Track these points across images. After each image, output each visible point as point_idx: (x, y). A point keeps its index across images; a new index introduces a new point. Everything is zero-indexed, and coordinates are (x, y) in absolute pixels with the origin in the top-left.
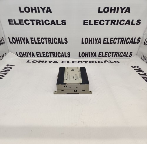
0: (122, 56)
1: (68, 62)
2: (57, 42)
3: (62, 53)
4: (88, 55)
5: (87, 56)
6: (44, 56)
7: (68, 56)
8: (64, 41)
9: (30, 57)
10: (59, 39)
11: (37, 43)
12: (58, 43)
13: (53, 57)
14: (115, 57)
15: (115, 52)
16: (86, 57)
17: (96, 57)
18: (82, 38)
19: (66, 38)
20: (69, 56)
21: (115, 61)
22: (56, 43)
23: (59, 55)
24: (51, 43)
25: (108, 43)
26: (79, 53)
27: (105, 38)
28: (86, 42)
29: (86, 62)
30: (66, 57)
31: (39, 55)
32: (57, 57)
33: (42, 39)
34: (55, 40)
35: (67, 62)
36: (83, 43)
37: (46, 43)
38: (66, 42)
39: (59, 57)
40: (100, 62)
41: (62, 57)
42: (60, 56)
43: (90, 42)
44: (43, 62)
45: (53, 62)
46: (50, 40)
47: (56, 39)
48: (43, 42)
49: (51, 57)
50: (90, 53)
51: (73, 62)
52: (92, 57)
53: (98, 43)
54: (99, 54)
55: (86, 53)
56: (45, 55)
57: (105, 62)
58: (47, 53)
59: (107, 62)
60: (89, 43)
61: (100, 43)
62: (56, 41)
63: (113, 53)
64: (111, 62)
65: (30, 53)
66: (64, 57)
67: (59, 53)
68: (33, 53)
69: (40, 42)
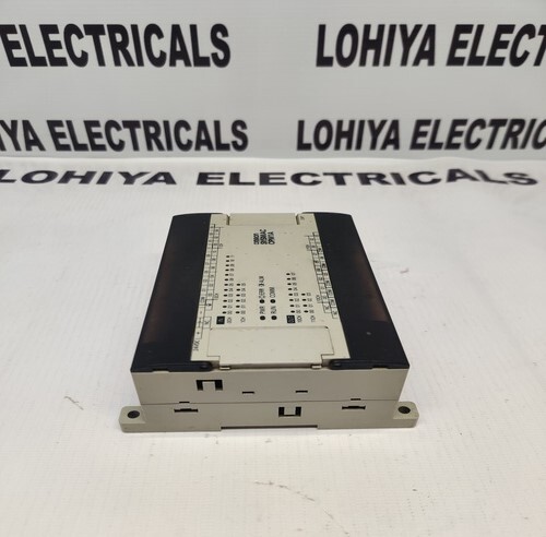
1: (235, 179)
2: (163, 54)
3: (202, 125)
4: (349, 135)
5: (344, 142)
6: (98, 141)
7: (235, 143)
8: (207, 48)
9: (17, 148)
10: (176, 30)
11: (38, 62)
12: (173, 64)
13: (150, 147)
14: (504, 146)
15: (510, 116)
16: (337, 147)
17: (397, 147)
18: (322, 29)
19: (219, 29)
20: (240, 142)
21: (509, 175)
22: (158, 62)
23: (185, 135)
24: (130, 63)
25: (475, 60)
26: (301, 124)
27: (462, 29)
28: (346, 52)
29: (340, 179)
30: (225, 147)
31: (63, 135)
32: (170, 147)
33: (74, 37)
34: (154, 37)
35: (226, 179)
36: (323, 61)
37: (101, 62)
38: (221, 55)
39: (185, 147)
40: (422, 178)
41: (198, 148)
42: (190, 142)
43: (371, 54)
44: (86, 179)
45: (146, 178)
46: (119, 37)
47: (160, 35)
48: (78, 54)
49: (136, 147)
50: (362, 123)
51: (265, 179)
52: (373, 146)
53: (416, 63)
54: (417, 134)
55: (340, 123)
56: (98, 136)
57: (453, 176)
58: (111, 124)
59: (466, 176)
60: (363, 62)
61: (431, 63)
62: (161, 45)
63: (497, 123)
64: (486, 178)
65: (9, 125)
66: (215, 152)
67: (182, 124)
68: (27, 125)
69: (60, 53)
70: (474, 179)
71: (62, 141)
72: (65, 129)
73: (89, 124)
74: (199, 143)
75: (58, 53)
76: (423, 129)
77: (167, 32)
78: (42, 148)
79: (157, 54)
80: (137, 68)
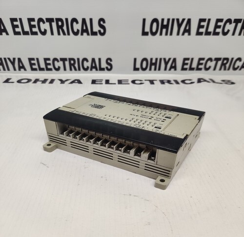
0: (238, 67)
1: (107, 82)
2: (78, 30)
3: (93, 60)
4: (155, 64)
5: (153, 67)
6: (49, 67)
7: (107, 68)
8: (96, 28)
9: (15, 69)
10: (84, 21)
11: (26, 33)
12: (82, 34)
13: (71, 69)
14: (220, 69)
15: (223, 56)
16: (150, 69)
17: (175, 70)
18: (144, 20)
19: (102, 20)
20: (109, 67)
21: (223, 81)
22: (76, 34)
23: (86, 64)
24: (64, 34)
25: (208, 33)
26: (135, 60)
27: (201, 20)
28: (154, 30)
29: (152, 82)
30: (103, 69)
31: (34, 64)
32: (79, 70)
33: (41, 23)
34: (75, 23)
35: (104, 82)
36: (144, 33)
37: (52, 33)
38: (102, 31)
39: (86, 69)
40: (186, 82)
41: (91, 70)
42: (88, 67)
43: (164, 30)
44: (44, 81)
45: (70, 81)
46: (60, 23)
47: (77, 23)
48: (43, 30)
49: (65, 69)
50: (161, 59)
51: (120, 82)
52: (165, 69)
54: (184, 64)
55: (151, 59)
56: (49, 65)
57: (199, 81)
58: (55, 59)
59: (205, 81)
61: (189, 34)
62: (77, 27)
63: (217, 60)
64: (214, 82)
65: (12, 60)
66: (99, 71)
67: (85, 59)
68: (19, 60)
69: (35, 30)
70: (208, 82)
71: (34, 67)
72: (35, 62)
73: (46, 60)
74: (92, 68)
75: (34, 30)
76: (186, 62)
77: (80, 21)
78: (25, 70)
79: (75, 30)
80: (67, 36)
